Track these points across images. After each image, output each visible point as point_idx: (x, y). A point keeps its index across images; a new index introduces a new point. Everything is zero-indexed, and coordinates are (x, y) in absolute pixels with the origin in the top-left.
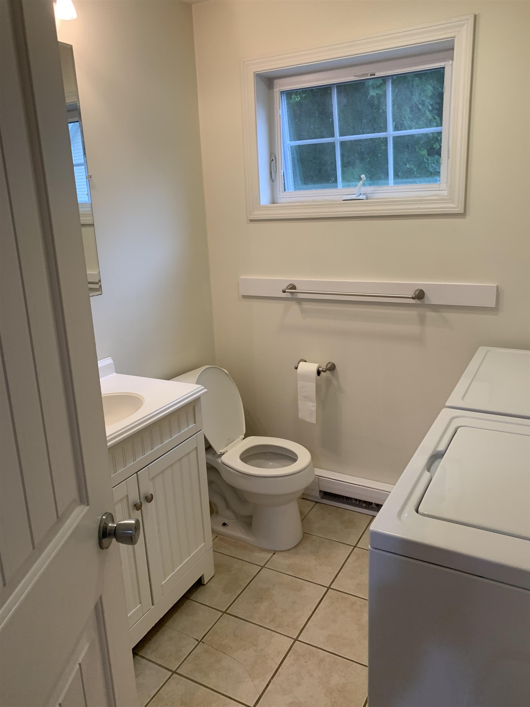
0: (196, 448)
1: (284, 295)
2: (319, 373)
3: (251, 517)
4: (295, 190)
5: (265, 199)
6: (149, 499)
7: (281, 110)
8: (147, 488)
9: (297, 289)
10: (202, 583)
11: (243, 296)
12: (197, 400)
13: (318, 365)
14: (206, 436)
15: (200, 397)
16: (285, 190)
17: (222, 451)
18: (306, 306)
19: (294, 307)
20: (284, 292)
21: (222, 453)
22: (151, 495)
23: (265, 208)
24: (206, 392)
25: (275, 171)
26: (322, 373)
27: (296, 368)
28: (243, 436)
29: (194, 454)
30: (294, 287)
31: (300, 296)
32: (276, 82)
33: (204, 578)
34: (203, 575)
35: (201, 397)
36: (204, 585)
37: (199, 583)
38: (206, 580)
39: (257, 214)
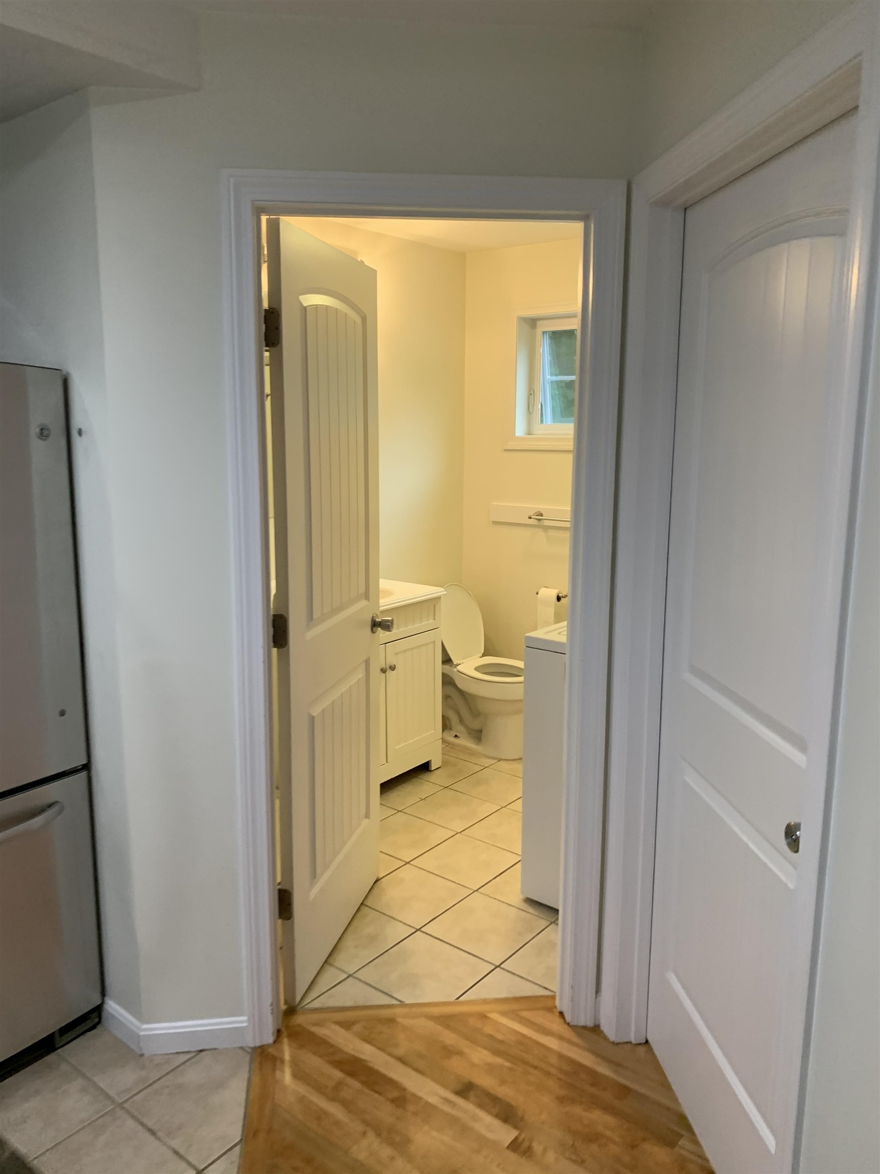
0: (434, 642)
1: (531, 522)
2: (559, 599)
3: (481, 731)
4: (554, 422)
5: (520, 430)
6: (393, 668)
7: (541, 349)
8: (391, 660)
9: (544, 515)
10: (430, 769)
11: (493, 521)
12: (439, 598)
13: (558, 590)
14: (443, 641)
15: (440, 597)
16: (542, 421)
17: (459, 662)
18: (552, 533)
19: (541, 534)
20: (530, 518)
21: (459, 663)
22: (395, 665)
23: (520, 439)
24: (446, 594)
25: (533, 404)
26: (563, 600)
27: (537, 594)
28: (481, 655)
29: (431, 646)
30: (541, 515)
31: (546, 523)
32: (539, 323)
33: (431, 763)
34: (431, 760)
35: (442, 598)
36: (431, 771)
37: (425, 767)
38: (433, 767)
39: (512, 445)
